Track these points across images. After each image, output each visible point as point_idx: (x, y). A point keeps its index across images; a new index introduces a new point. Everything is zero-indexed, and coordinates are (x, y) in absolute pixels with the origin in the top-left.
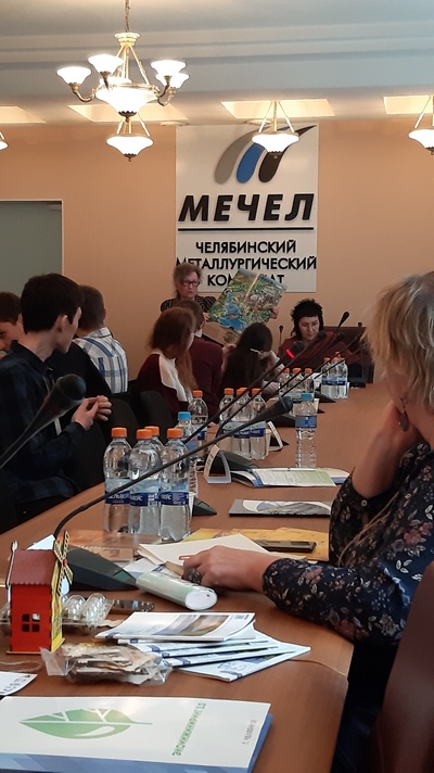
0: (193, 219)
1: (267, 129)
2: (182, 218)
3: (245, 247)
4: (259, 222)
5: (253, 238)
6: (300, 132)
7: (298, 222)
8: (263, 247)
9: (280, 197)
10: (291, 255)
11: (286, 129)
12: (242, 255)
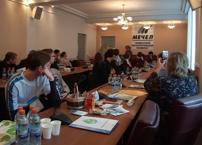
0: (135, 39)
1: (146, 26)
2: (133, 39)
3: (143, 43)
4: (145, 39)
5: (144, 42)
6: (151, 26)
7: (151, 39)
8: (145, 43)
9: (148, 36)
10: (149, 44)
11: (148, 26)
12: (142, 44)
